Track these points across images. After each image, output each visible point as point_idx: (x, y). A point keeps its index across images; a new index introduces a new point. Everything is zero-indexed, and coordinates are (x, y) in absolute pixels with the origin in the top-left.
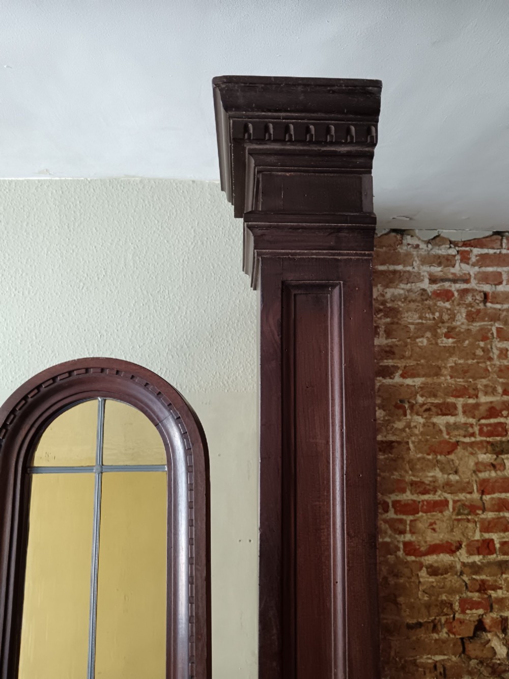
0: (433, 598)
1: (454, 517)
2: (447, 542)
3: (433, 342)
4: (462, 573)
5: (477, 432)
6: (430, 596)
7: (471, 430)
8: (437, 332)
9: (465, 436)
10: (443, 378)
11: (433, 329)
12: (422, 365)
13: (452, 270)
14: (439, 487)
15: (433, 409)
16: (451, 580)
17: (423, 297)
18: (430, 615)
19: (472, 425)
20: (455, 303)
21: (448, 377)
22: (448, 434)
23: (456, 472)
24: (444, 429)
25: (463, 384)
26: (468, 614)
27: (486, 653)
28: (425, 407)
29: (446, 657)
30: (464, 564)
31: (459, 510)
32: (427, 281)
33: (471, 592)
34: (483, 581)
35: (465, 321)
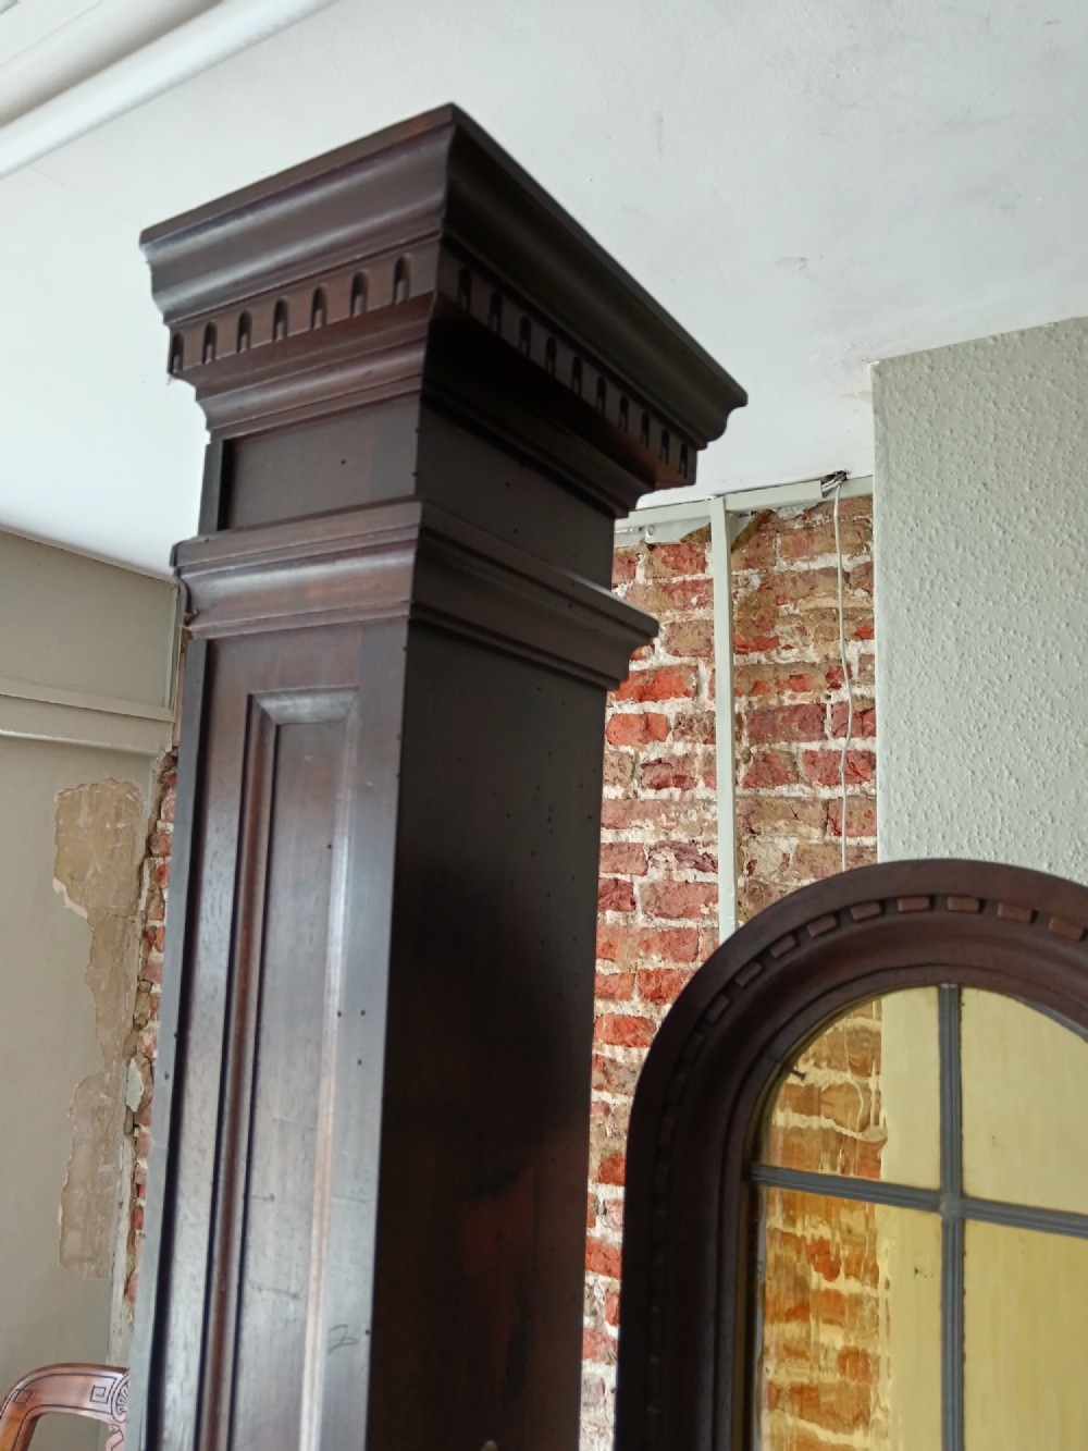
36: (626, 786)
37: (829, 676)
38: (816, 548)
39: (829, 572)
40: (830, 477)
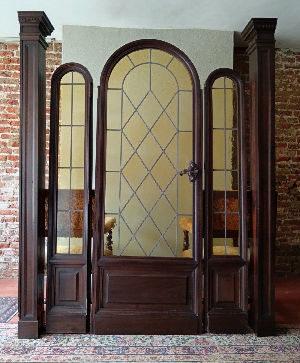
0: (280, 175)
1: (288, 149)
2: (286, 157)
3: (285, 90)
4: (290, 168)
5: (298, 121)
6: (279, 174)
7: (296, 121)
8: (286, 86)
9: (294, 123)
10: (287, 102)
11: (285, 85)
12: (281, 98)
13: (294, 64)
14: (284, 139)
15: (284, 113)
16: (287, 170)
17: (283, 74)
18: (278, 180)
19: (297, 119)
20: (294, 76)
21: (290, 102)
22: (288, 121)
23: (290, 135)
24: (287, 120)
25: (295, 104)
26: (291, 181)
27: (296, 193)
28: (281, 112)
29: (283, 194)
30: (291, 165)
31: (290, 147)
32: (284, 67)
33: (293, 174)
34: (297, 170)
35: (297, 82)
36: (17, 84)
37: (51, 70)
38: (50, 50)
39: (52, 54)
40: (53, 39)
